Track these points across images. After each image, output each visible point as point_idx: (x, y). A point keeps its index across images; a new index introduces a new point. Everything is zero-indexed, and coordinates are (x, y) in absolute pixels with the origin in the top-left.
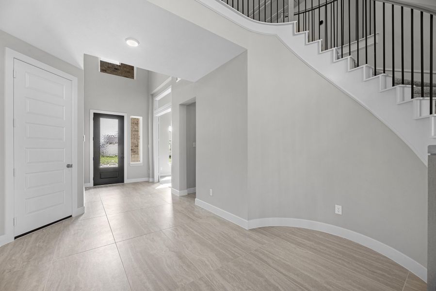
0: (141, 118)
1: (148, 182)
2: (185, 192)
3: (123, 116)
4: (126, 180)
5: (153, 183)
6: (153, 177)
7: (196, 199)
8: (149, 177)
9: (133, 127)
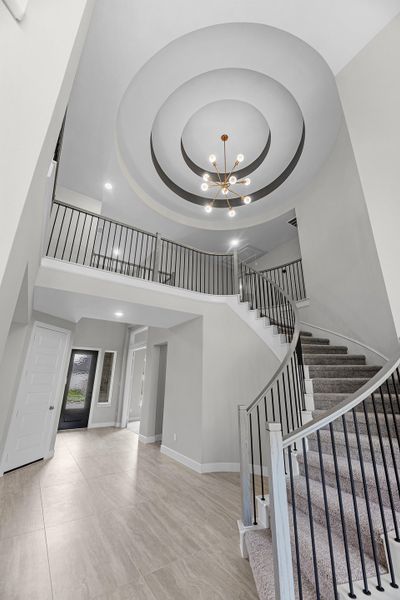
0: (115, 353)
1: (114, 427)
2: (152, 439)
3: (97, 352)
4: (91, 425)
5: (120, 428)
6: (121, 421)
7: (162, 446)
8: (116, 421)
9: (105, 361)
